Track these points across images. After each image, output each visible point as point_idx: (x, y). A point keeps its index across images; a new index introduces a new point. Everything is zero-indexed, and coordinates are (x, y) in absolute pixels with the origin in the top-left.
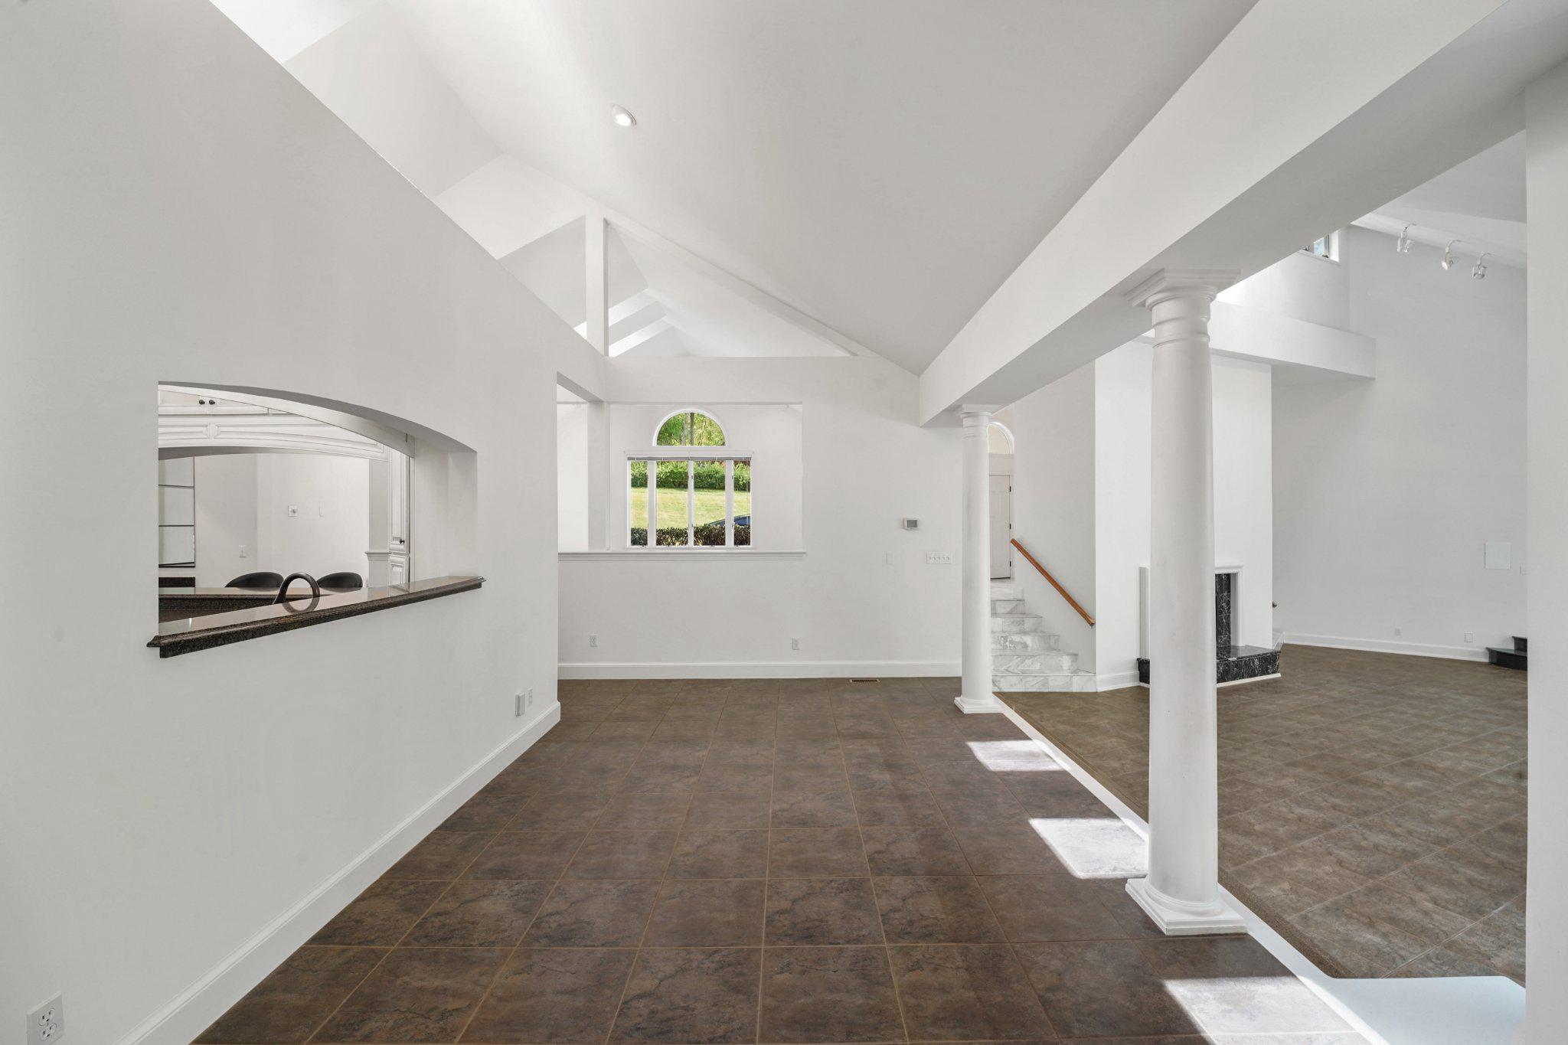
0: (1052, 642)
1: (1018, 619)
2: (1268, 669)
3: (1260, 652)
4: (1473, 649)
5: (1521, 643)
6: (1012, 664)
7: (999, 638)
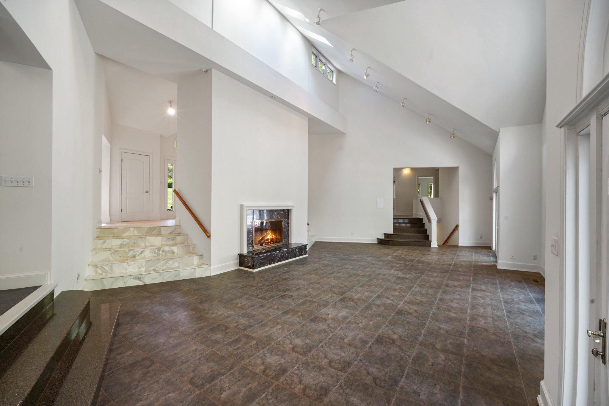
0: (191, 249)
1: (172, 237)
2: (302, 253)
3: (299, 245)
4: (373, 239)
5: (387, 235)
6: (159, 265)
7: (155, 249)
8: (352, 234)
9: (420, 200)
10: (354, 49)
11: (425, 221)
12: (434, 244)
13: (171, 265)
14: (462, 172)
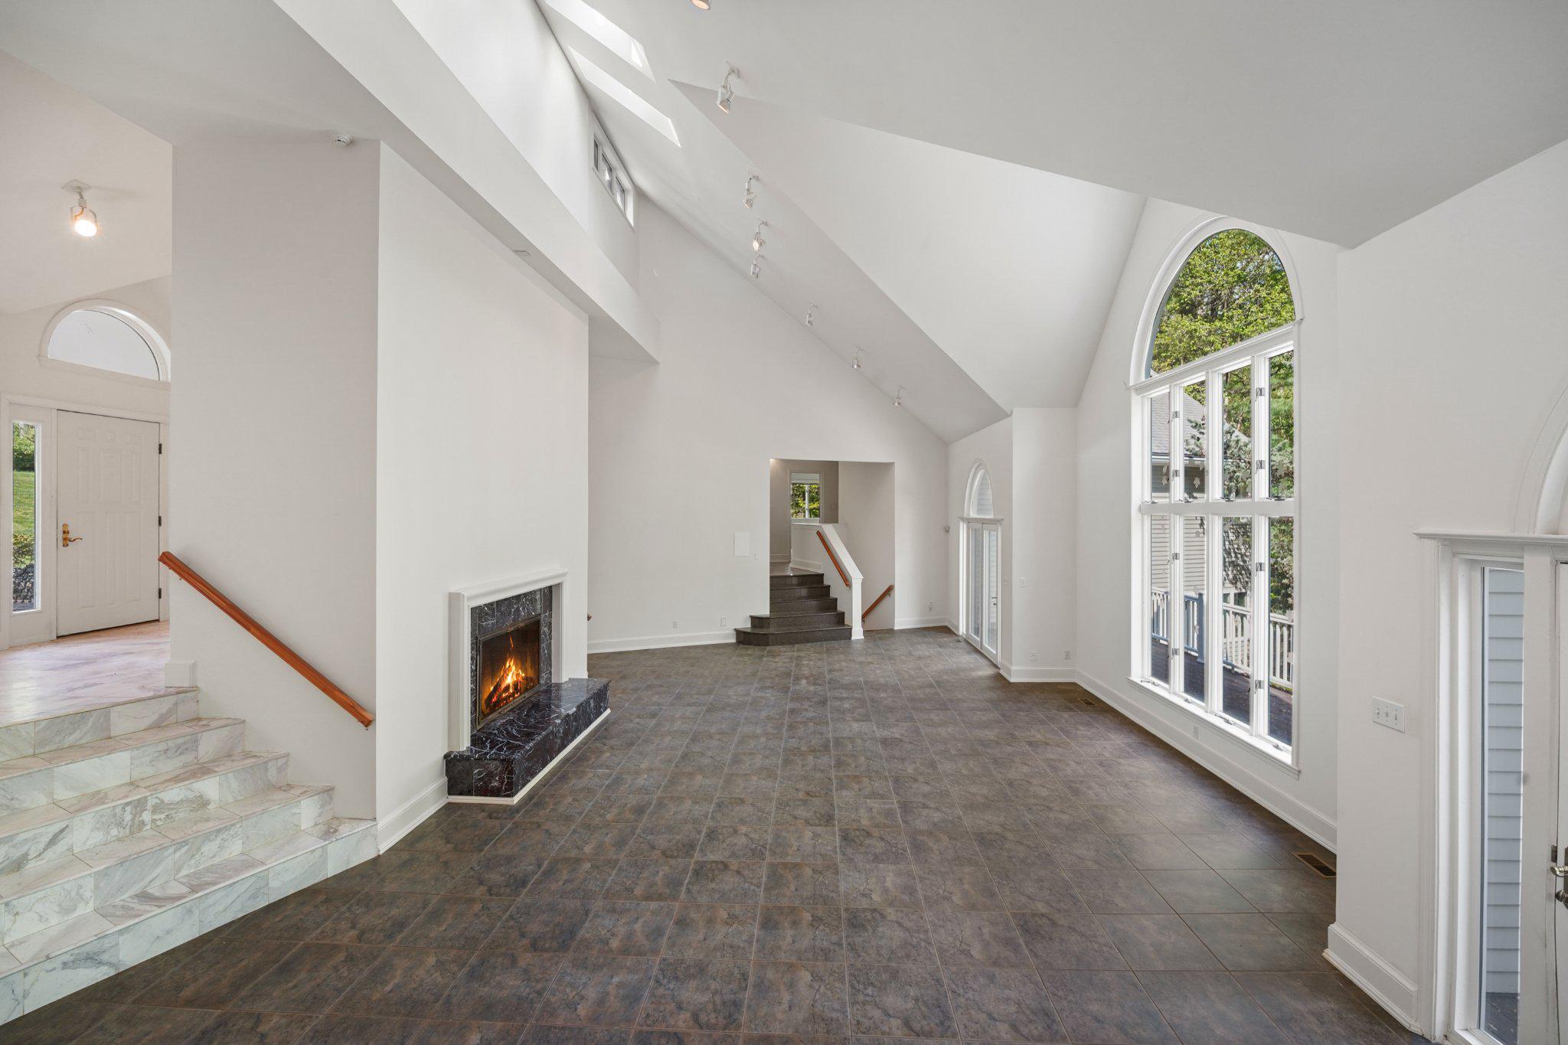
2: (600, 707)
4: (727, 632)
5: (756, 621)
6: (158, 870)
7: (118, 810)
8: (675, 625)
9: (819, 533)
10: (757, 178)
11: (832, 579)
12: (857, 633)
13: (214, 856)
14: (901, 475)
